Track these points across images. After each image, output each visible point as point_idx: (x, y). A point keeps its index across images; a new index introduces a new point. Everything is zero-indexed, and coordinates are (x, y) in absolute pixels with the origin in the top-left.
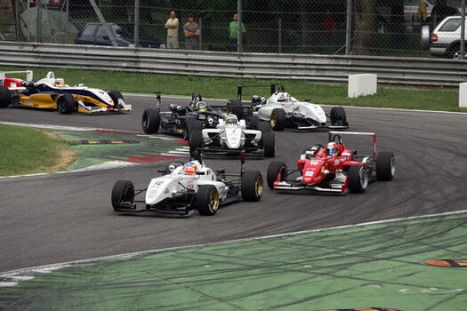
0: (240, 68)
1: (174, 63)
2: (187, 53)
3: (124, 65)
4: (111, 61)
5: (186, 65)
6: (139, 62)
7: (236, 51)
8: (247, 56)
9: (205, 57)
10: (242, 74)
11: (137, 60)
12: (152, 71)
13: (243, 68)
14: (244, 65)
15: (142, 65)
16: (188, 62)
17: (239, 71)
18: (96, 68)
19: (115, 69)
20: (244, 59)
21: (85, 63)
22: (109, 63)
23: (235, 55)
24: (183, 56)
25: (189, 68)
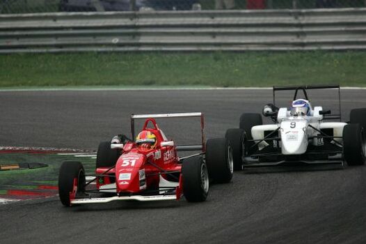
0: (298, 34)
1: (193, 34)
2: (212, 16)
3: (116, 40)
4: (94, 35)
5: (214, 35)
6: (139, 34)
7: (291, 7)
8: (308, 14)
9: (242, 20)
10: (303, 45)
11: (135, 31)
12: (158, 49)
13: (304, 34)
14: (305, 30)
15: (143, 40)
16: (216, 30)
17: (296, 40)
18: (73, 49)
19: (99, 49)
20: (304, 20)
21: (54, 41)
22: (91, 40)
23: (290, 14)
24: (207, 20)
25: (218, 40)
